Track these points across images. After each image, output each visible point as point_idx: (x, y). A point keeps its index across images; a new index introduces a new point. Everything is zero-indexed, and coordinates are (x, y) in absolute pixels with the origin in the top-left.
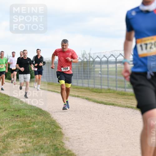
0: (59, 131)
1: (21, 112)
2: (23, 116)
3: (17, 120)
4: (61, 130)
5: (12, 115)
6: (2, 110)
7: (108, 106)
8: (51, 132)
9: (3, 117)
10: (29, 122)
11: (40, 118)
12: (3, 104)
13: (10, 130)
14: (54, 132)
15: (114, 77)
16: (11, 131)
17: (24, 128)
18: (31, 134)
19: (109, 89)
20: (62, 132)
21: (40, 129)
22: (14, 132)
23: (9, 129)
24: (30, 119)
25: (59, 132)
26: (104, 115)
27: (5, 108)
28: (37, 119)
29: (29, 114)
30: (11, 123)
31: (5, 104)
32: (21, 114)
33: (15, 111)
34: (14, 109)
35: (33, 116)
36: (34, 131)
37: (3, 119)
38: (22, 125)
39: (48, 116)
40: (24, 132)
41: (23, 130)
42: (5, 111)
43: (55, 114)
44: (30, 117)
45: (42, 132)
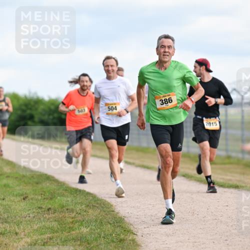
0: (130, 238)
1: (57, 200)
2: (60, 210)
3: (48, 217)
4: (135, 237)
5: (39, 208)
6: (19, 199)
7: (226, 190)
8: (115, 240)
9: (20, 210)
10: (71, 220)
11: (93, 213)
12: (21, 187)
13: (35, 237)
14: (121, 241)
15: (238, 133)
16: (37, 239)
17: (62, 233)
18: (75, 245)
19: (229, 157)
20: (136, 240)
21: (93, 236)
22: (42, 240)
23: (34, 235)
24: (73, 215)
25: (130, 240)
26: (219, 208)
27: (26, 193)
28: (88, 215)
29: (72, 205)
30: (36, 222)
31: (25, 186)
32: (56, 206)
33: (45, 199)
34: (43, 196)
35: (80, 209)
36: (81, 238)
37: (21, 215)
38: (57, 226)
39: (108, 210)
40: (63, 240)
41: (60, 237)
42: (24, 199)
43: (122, 206)
44: (73, 212)
45: (96, 240)
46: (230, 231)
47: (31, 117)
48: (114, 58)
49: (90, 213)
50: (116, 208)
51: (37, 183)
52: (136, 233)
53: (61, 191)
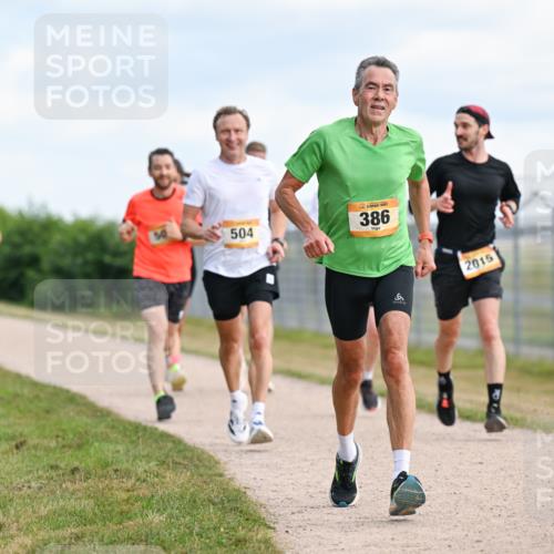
0: (259, 536)
1: (92, 450)
2: (100, 472)
3: (71, 489)
4: (270, 533)
5: (52, 467)
6: (5, 446)
8: (224, 541)
9: (8, 474)
10: (124, 496)
12: (11, 419)
13: (42, 535)
14: (239, 542)
16: (47, 537)
17: (105, 525)
20: (272, 541)
21: (175, 531)
23: (39, 529)
24: (129, 484)
25: (259, 542)
27: (21, 435)
28: (163, 483)
29: (127, 461)
30: (45, 500)
31: (20, 418)
32: (90, 463)
33: (64, 446)
34: (60, 439)
35: (145, 471)
36: (147, 536)
37: (11, 483)
38: (93, 509)
39: (210, 472)
40: (106, 541)
41: (100, 535)
42: (17, 447)
43: (241, 465)
44: (129, 477)
45: (182, 541)
46: (488, 520)
47: (34, 261)
48: (241, 113)
49: (168, 479)
50: (227, 466)
51: (48, 412)
52: (272, 525)
53: (101, 428)
